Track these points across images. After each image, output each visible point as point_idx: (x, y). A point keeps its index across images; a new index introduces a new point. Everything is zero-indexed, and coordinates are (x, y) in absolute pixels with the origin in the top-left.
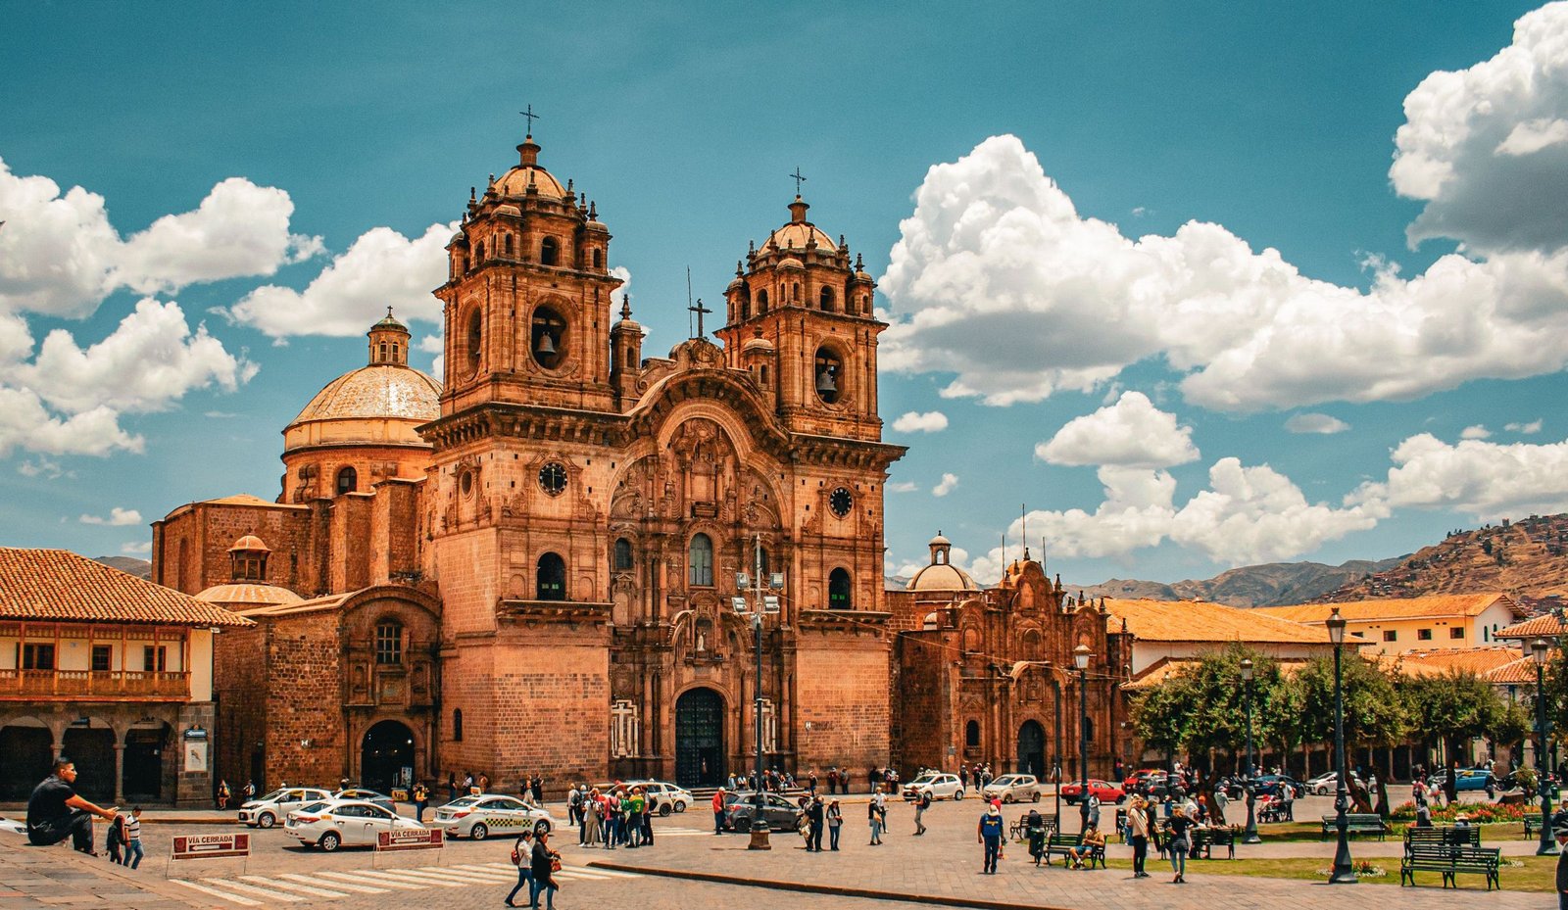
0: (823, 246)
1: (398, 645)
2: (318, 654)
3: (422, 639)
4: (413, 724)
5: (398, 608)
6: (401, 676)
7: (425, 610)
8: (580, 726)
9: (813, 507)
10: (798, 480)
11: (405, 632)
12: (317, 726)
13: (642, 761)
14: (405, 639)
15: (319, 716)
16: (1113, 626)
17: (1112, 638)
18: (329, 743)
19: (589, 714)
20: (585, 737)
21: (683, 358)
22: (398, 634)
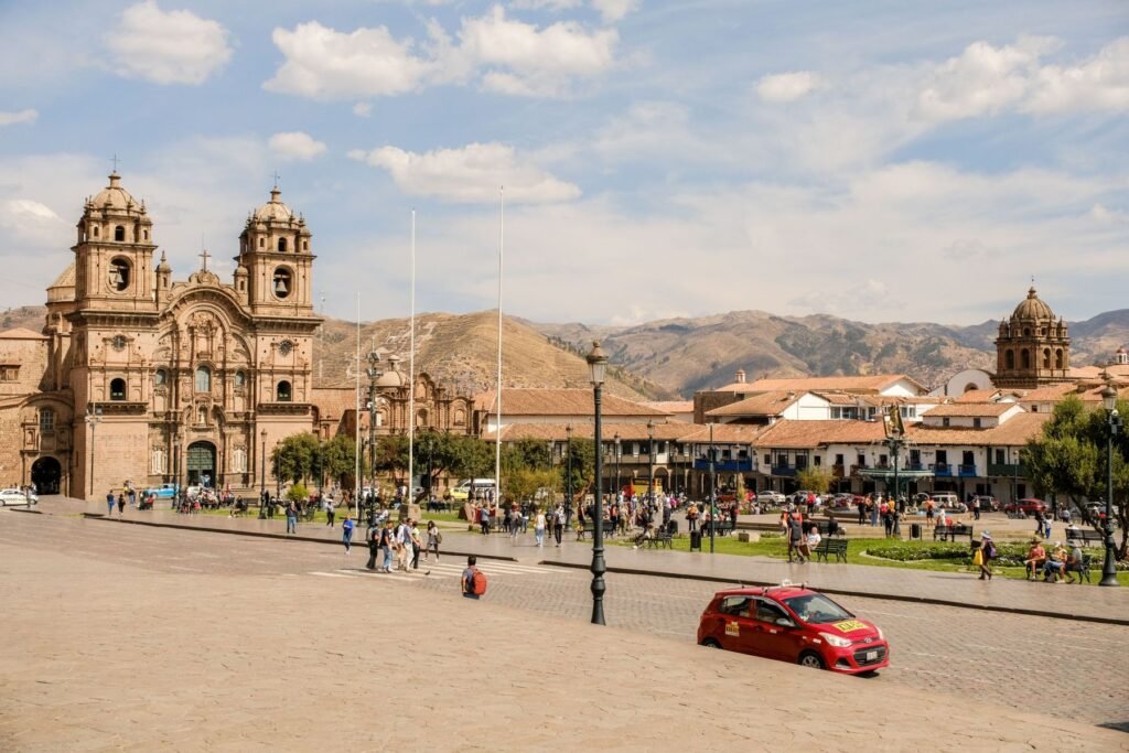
0: (279, 216)
1: (51, 420)
2: (8, 425)
3: (64, 418)
4: (60, 459)
5: (52, 403)
6: (52, 435)
7: (66, 404)
8: (132, 459)
9: (268, 352)
10: (259, 338)
11: (55, 414)
12: (8, 460)
13: (168, 476)
14: (55, 418)
15: (10, 456)
16: (477, 406)
17: (476, 413)
18: (13, 468)
19: (137, 454)
20: (135, 464)
21: (194, 280)
22: (52, 415)
